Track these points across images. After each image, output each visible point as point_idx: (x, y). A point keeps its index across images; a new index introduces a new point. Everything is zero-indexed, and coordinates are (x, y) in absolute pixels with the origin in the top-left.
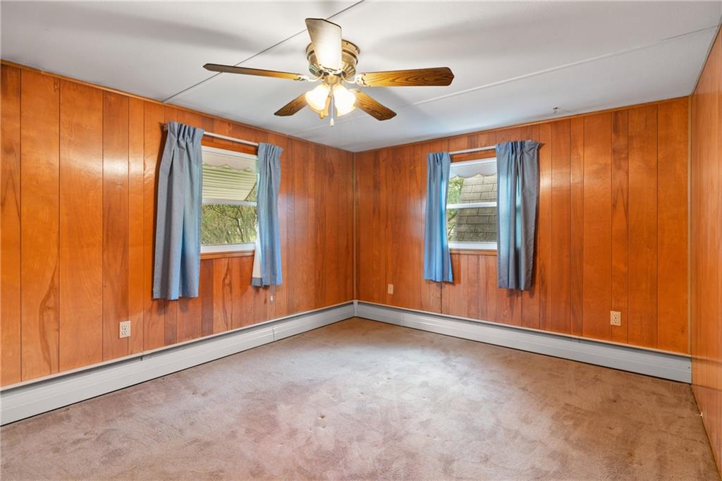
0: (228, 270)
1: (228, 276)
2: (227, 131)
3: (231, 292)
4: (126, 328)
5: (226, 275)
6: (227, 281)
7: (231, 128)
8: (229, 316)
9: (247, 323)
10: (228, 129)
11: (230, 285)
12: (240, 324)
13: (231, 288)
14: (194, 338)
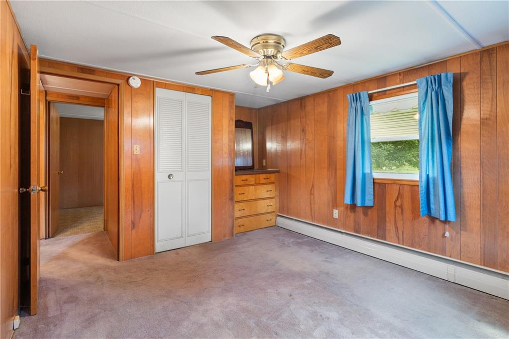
0: (399, 193)
1: (399, 200)
2: (398, 81)
3: (402, 213)
4: (336, 213)
5: (398, 198)
6: (398, 203)
7: (402, 77)
8: (400, 232)
9: (420, 247)
10: (398, 78)
11: (401, 207)
12: (412, 244)
13: (402, 210)
14: (371, 237)
